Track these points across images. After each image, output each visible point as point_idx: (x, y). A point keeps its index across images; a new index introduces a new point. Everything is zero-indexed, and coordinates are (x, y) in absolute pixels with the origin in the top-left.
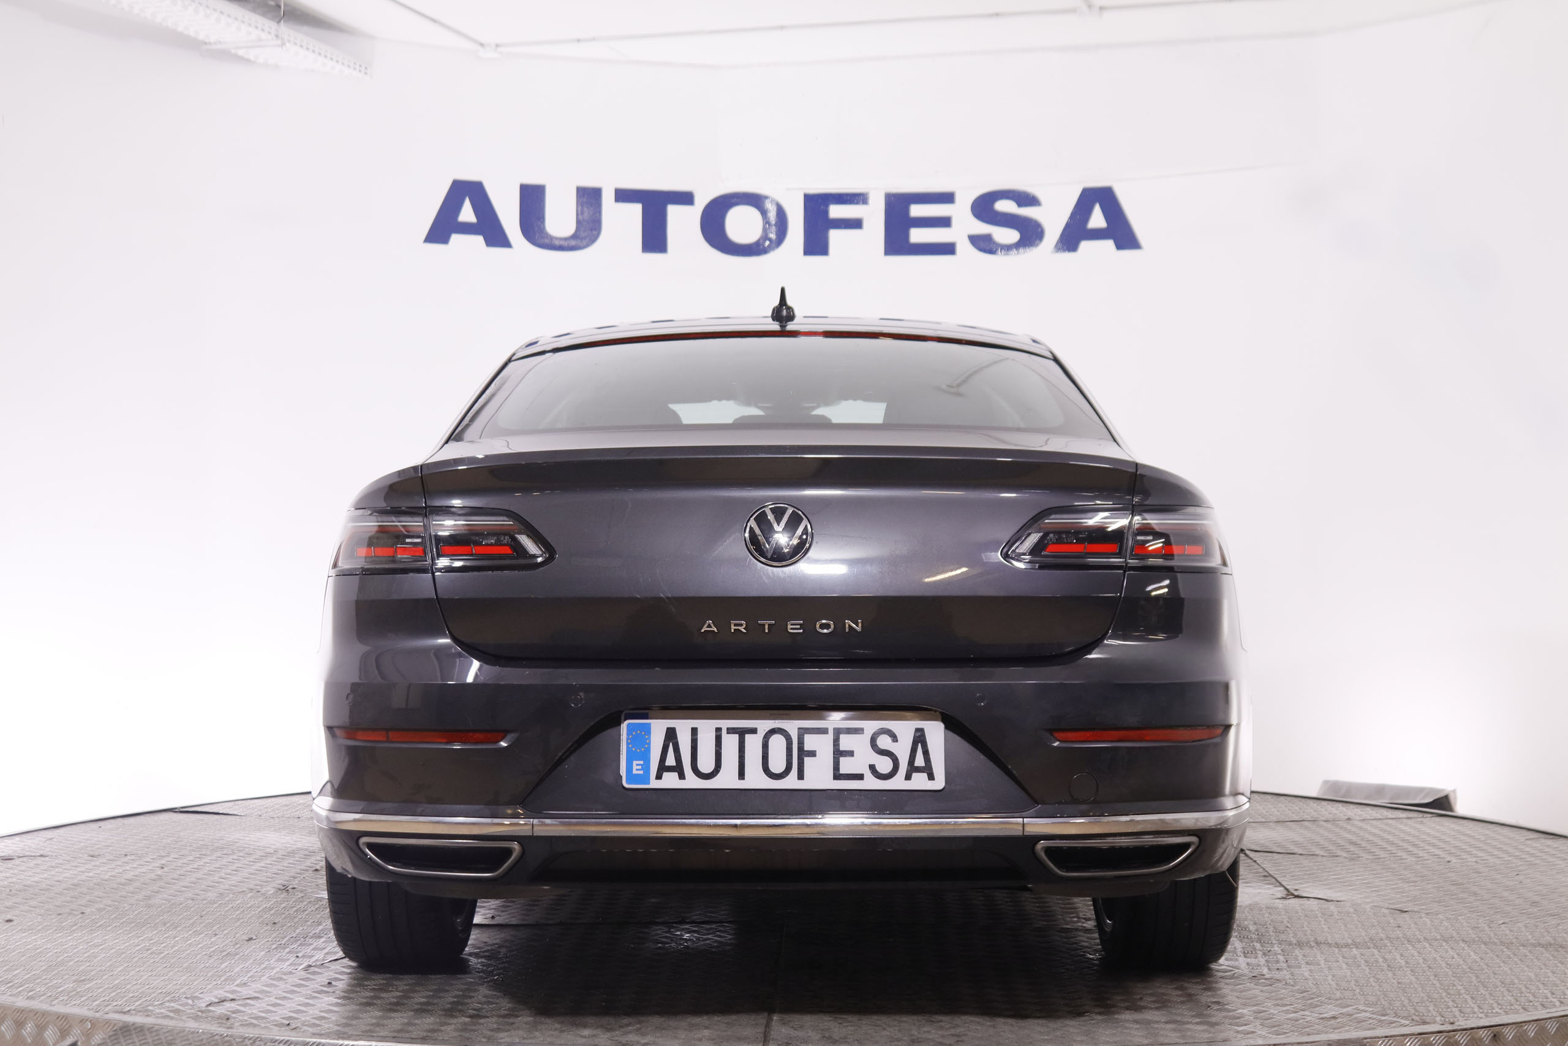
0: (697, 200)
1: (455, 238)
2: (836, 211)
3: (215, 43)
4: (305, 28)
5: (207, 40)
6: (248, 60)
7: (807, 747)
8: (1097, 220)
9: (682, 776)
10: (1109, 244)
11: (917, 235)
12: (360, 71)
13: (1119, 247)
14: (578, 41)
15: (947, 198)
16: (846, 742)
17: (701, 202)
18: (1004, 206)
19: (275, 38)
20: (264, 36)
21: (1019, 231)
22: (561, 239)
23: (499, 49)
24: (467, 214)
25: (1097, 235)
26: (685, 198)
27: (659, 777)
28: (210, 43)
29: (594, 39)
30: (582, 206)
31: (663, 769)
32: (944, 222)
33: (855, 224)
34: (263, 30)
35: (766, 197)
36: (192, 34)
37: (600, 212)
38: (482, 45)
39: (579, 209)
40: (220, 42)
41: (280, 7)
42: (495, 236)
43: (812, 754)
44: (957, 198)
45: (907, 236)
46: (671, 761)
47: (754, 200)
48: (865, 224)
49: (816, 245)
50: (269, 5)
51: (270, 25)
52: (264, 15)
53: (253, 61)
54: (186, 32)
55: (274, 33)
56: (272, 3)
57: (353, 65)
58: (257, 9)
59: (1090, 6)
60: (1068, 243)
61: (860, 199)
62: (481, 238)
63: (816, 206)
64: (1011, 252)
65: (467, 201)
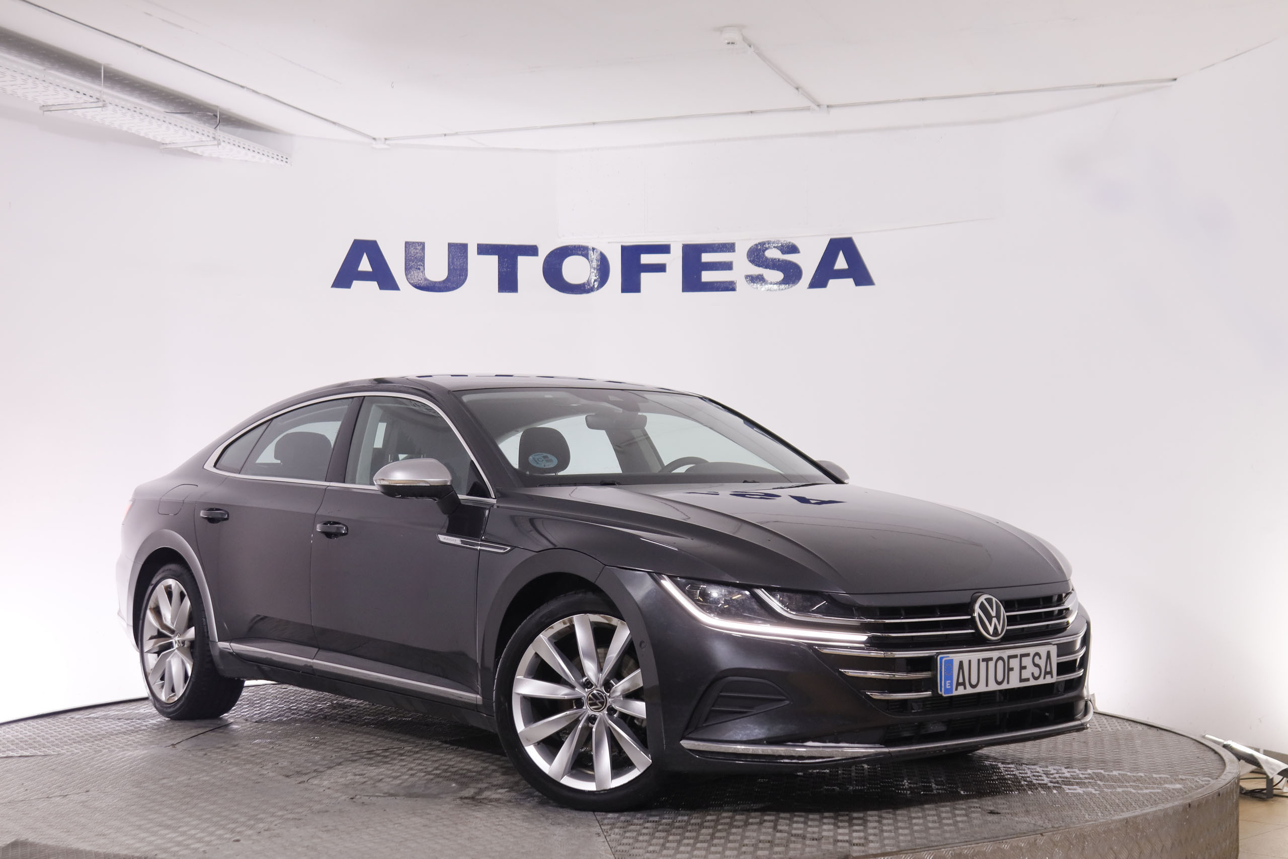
0: (540, 251)
1: (356, 283)
2: (646, 259)
3: (170, 144)
4: (239, 130)
5: (163, 142)
6: (197, 155)
8: (841, 263)
10: (850, 281)
11: (707, 276)
12: (285, 160)
13: (858, 283)
14: (445, 135)
17: (543, 253)
18: (773, 254)
19: (212, 139)
20: (204, 138)
21: (782, 272)
22: (435, 282)
23: (388, 142)
24: (365, 265)
25: (841, 274)
26: (531, 251)
28: (166, 144)
29: (456, 134)
30: (453, 259)
32: (728, 266)
33: (661, 268)
34: (203, 134)
35: (593, 249)
36: (151, 136)
37: (466, 263)
38: (374, 139)
39: (450, 260)
40: (174, 143)
41: (217, 116)
42: (386, 281)
44: (737, 248)
45: (699, 277)
47: (581, 251)
48: (668, 268)
49: (631, 284)
50: (209, 115)
51: (208, 129)
52: (205, 123)
53: (202, 156)
54: (147, 137)
55: (211, 135)
56: (210, 114)
57: (276, 157)
58: (199, 119)
59: (819, 106)
60: (819, 281)
61: (664, 249)
62: (376, 283)
63: (631, 254)
64: (776, 287)
65: (365, 255)
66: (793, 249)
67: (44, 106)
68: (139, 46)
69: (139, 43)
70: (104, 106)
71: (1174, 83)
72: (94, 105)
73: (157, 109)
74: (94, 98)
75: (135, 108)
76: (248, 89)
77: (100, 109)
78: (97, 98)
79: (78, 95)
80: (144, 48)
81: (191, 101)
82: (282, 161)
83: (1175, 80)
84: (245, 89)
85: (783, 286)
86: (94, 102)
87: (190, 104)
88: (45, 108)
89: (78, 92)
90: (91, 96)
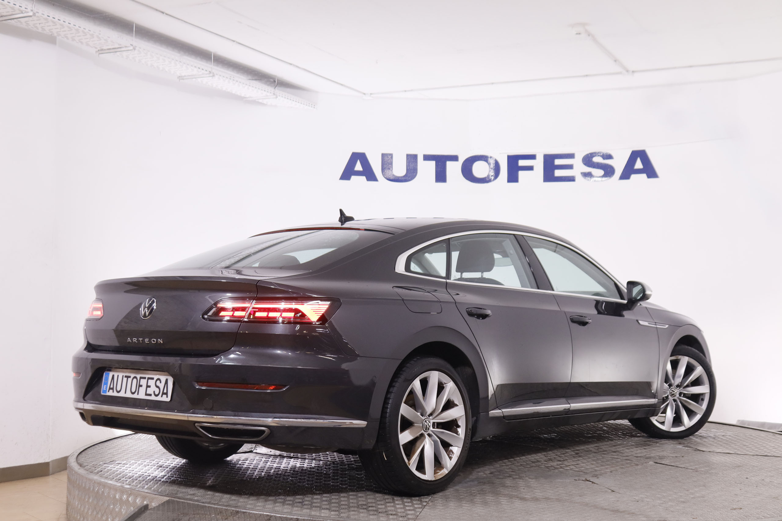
0: (460, 159)
1: (353, 178)
2: (522, 163)
3: (249, 98)
4: (286, 89)
5: (245, 96)
6: (264, 104)
8: (639, 165)
9: (113, 392)
10: (644, 176)
11: (558, 173)
12: (312, 107)
13: (649, 177)
14: (405, 91)
17: (462, 160)
18: (597, 159)
19: (273, 94)
20: (268, 94)
21: (604, 171)
22: (399, 177)
23: (372, 95)
24: (358, 167)
25: (639, 171)
26: (454, 158)
27: (109, 391)
28: (247, 98)
29: (412, 90)
30: (409, 163)
32: (570, 167)
33: (530, 168)
34: (268, 92)
35: (491, 157)
36: (239, 94)
37: (417, 165)
38: (364, 94)
39: (408, 164)
40: (251, 97)
41: (276, 82)
42: (371, 176)
43: (142, 386)
44: (576, 156)
45: (553, 173)
46: (112, 386)
47: (484, 158)
48: (535, 168)
49: (513, 178)
50: (271, 81)
51: (270, 89)
52: (268, 85)
53: (266, 104)
54: (237, 94)
55: (272, 92)
57: (308, 104)
58: (266, 83)
59: (627, 71)
60: (625, 175)
61: (532, 157)
62: (365, 177)
63: (513, 160)
64: (600, 179)
65: (359, 161)
66: (609, 157)
67: (179, 77)
68: (234, 41)
69: (234, 39)
70: (213, 76)
72: (208, 75)
73: (242, 78)
74: (208, 71)
75: (231, 77)
76: (294, 65)
77: (211, 78)
78: (210, 72)
79: (199, 70)
80: (237, 42)
84: (292, 66)
85: (604, 179)
86: (208, 74)
87: (260, 74)
88: (180, 78)
89: (199, 68)
90: (206, 71)
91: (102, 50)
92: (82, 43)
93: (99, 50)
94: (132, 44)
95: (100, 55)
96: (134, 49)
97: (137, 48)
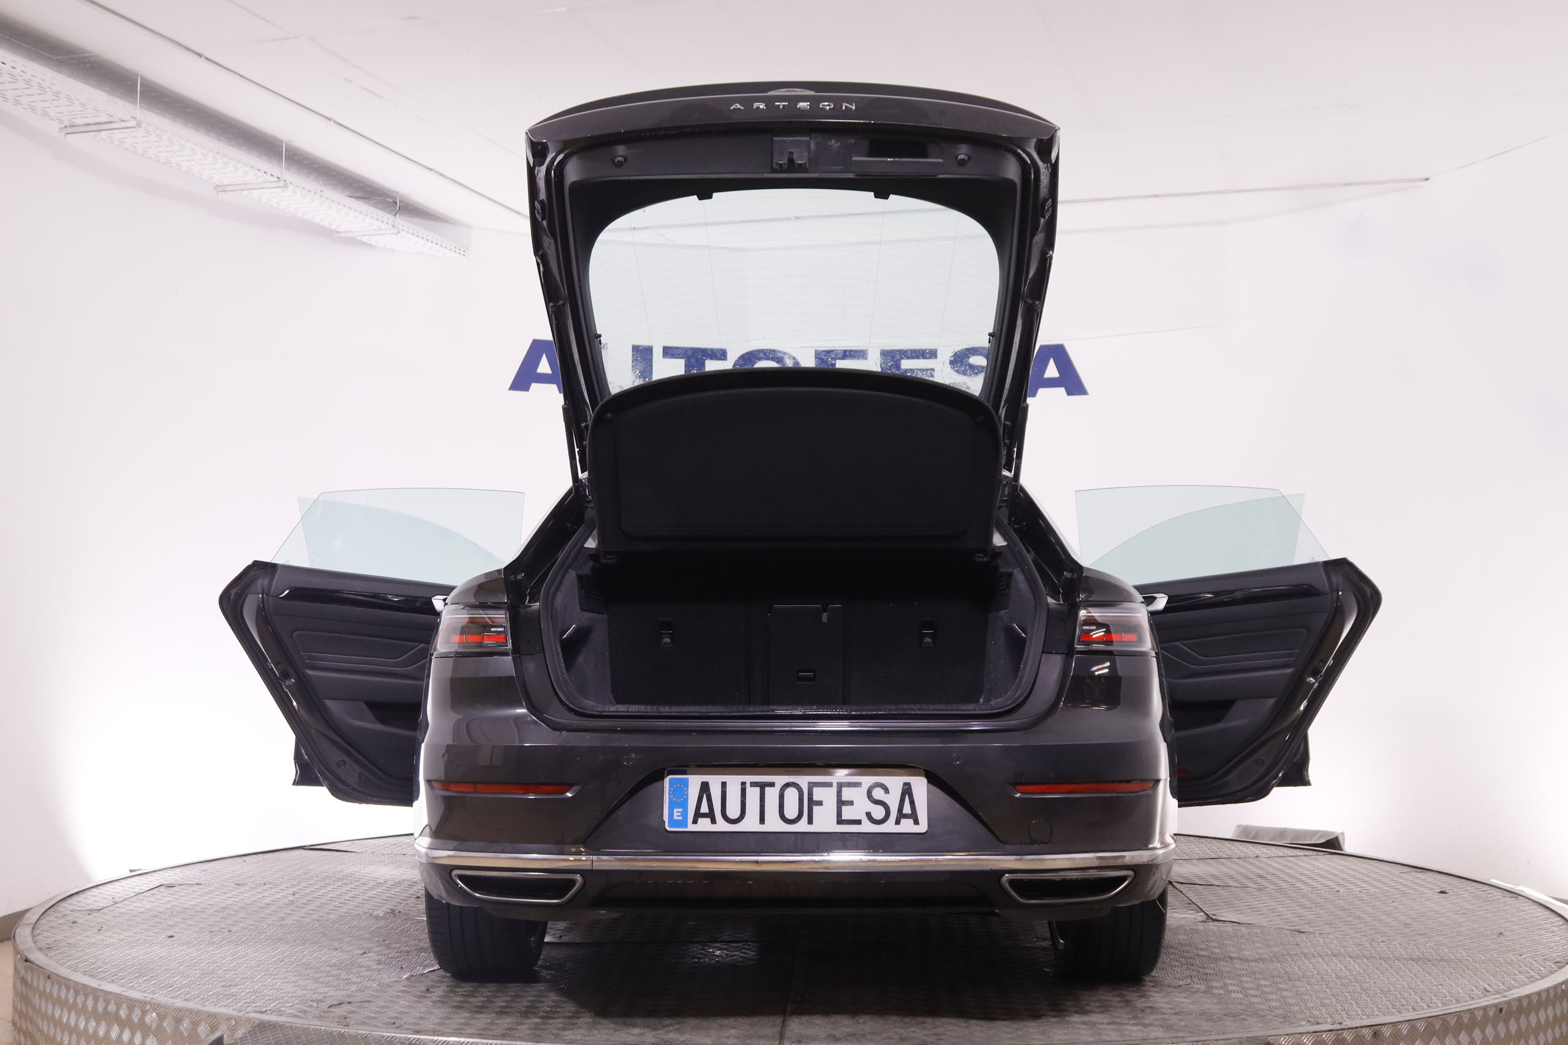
0: (729, 356)
1: (534, 386)
2: (841, 365)
3: (344, 232)
4: (416, 220)
5: (338, 230)
6: (371, 245)
7: (815, 798)
8: (1052, 371)
9: (714, 821)
10: (1062, 390)
13: (1069, 393)
14: (634, 229)
15: (932, 354)
16: (847, 794)
17: (732, 357)
18: (977, 361)
19: (392, 227)
20: (383, 226)
24: (545, 368)
25: (1052, 383)
26: (720, 353)
27: (695, 822)
28: (340, 232)
29: (647, 228)
30: (637, 362)
31: (698, 815)
32: (928, 373)
34: (382, 221)
35: (785, 354)
36: (326, 224)
37: (652, 367)
39: (635, 363)
40: (348, 231)
41: (397, 203)
43: (820, 803)
44: (939, 354)
46: (704, 809)
47: (772, 355)
50: (388, 202)
51: (388, 217)
52: (383, 209)
53: (375, 246)
54: (321, 224)
55: (391, 223)
56: (389, 200)
57: (453, 249)
58: (375, 206)
61: (861, 355)
62: (555, 385)
65: (544, 356)
67: (218, 186)
68: (330, 119)
69: (330, 117)
70: (286, 186)
71: (1426, 182)
72: (274, 185)
74: (275, 176)
75: (316, 190)
76: (436, 172)
77: (281, 189)
78: (278, 178)
79: (259, 174)
80: (335, 122)
81: (370, 186)
82: (459, 253)
83: (1427, 179)
84: (433, 172)
86: (274, 182)
87: (368, 189)
88: (220, 188)
89: (259, 170)
90: (272, 175)
91: (74, 126)
92: (33, 109)
93: (66, 127)
94: (134, 116)
95: (68, 136)
96: (139, 125)
97: (143, 125)
